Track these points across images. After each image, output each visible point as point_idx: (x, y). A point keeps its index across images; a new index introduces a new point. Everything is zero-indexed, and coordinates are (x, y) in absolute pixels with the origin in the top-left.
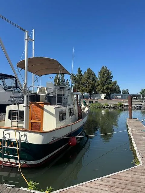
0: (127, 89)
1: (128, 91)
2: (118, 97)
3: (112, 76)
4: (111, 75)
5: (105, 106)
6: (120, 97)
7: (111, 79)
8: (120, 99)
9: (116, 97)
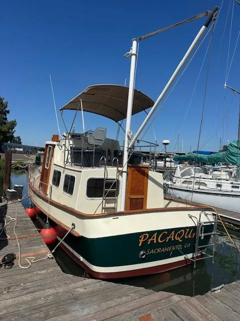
0: (18, 136)
1: (20, 140)
2: (18, 149)
3: (9, 111)
4: (7, 109)
5: (18, 165)
6: (22, 150)
7: (6, 115)
8: (20, 152)
9: (13, 149)
